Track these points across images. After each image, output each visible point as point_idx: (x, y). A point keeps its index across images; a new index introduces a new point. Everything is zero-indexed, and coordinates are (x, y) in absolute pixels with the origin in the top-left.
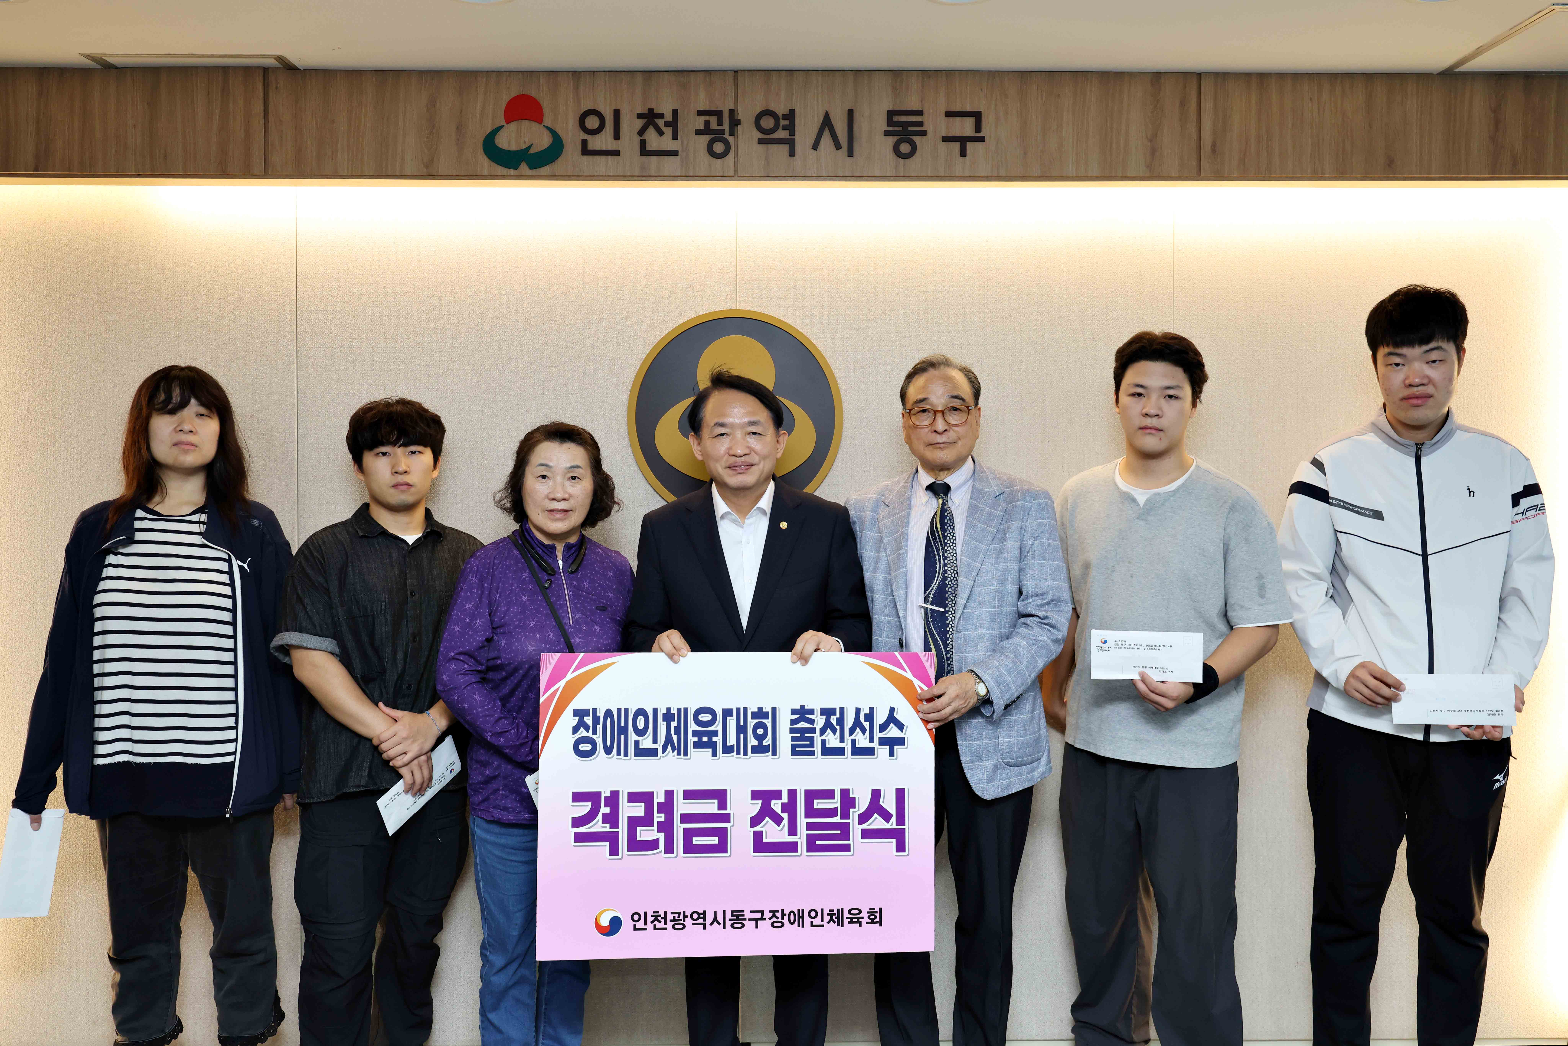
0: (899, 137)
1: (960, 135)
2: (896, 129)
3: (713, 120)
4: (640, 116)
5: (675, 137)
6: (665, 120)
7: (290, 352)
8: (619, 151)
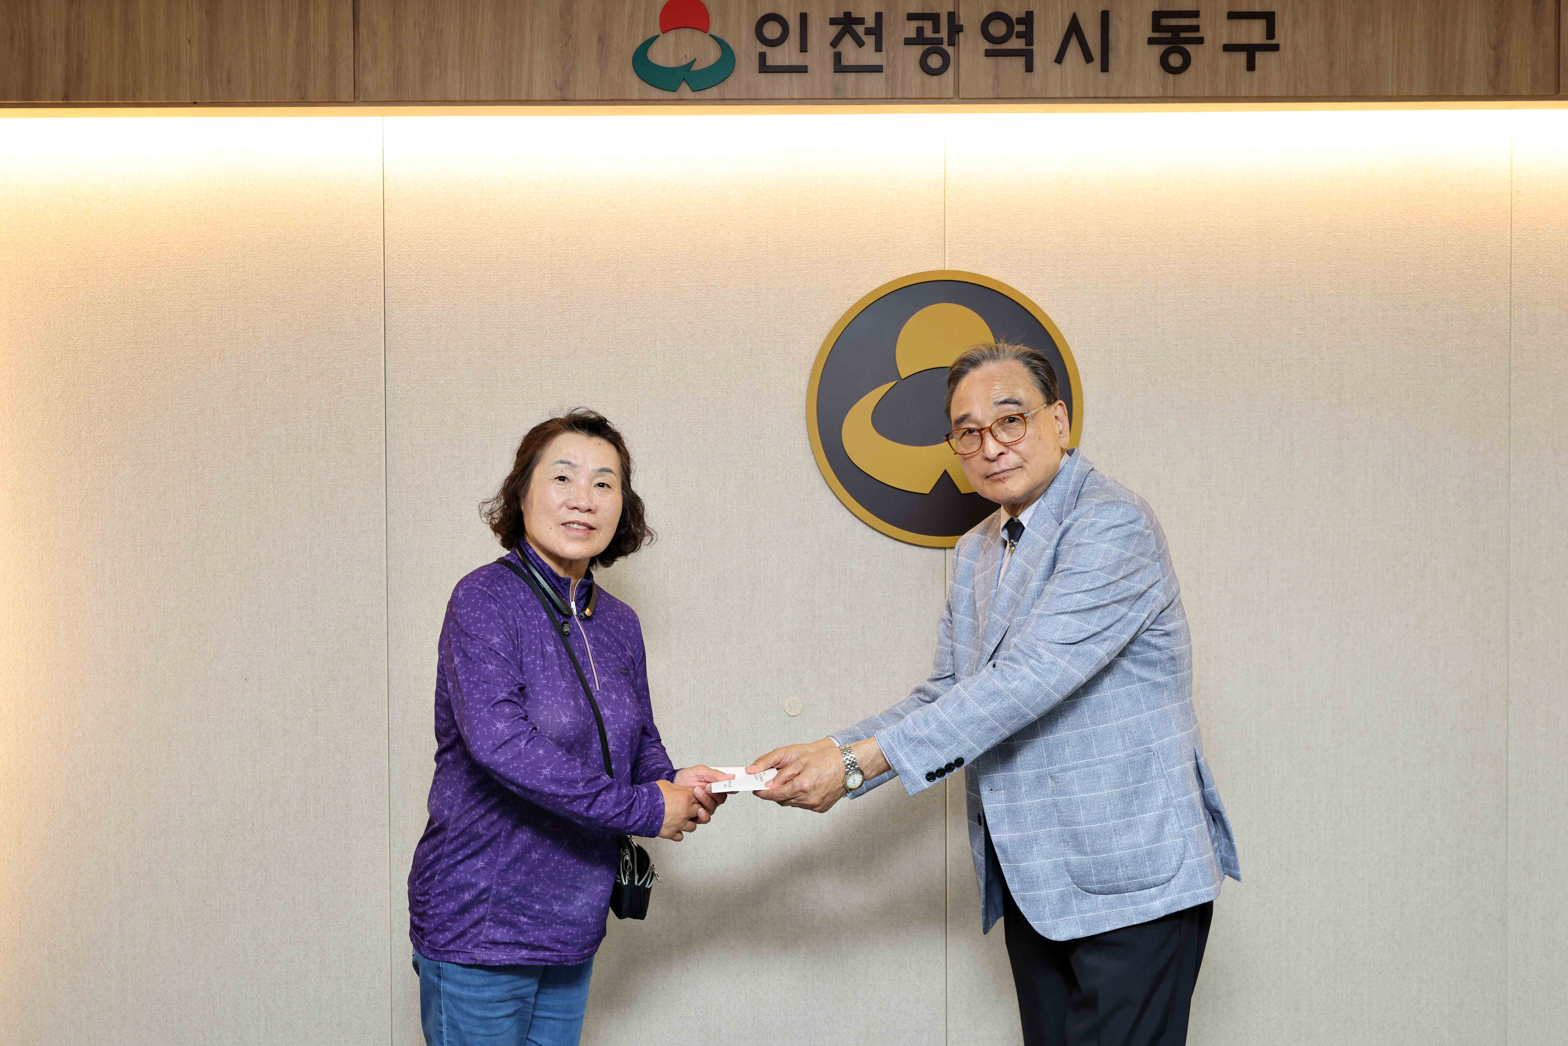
0: (1168, 46)
1: (1247, 42)
2: (1164, 35)
3: (928, 26)
4: (833, 21)
5: (878, 48)
6: (866, 26)
7: (376, 328)
8: (806, 67)
